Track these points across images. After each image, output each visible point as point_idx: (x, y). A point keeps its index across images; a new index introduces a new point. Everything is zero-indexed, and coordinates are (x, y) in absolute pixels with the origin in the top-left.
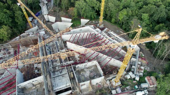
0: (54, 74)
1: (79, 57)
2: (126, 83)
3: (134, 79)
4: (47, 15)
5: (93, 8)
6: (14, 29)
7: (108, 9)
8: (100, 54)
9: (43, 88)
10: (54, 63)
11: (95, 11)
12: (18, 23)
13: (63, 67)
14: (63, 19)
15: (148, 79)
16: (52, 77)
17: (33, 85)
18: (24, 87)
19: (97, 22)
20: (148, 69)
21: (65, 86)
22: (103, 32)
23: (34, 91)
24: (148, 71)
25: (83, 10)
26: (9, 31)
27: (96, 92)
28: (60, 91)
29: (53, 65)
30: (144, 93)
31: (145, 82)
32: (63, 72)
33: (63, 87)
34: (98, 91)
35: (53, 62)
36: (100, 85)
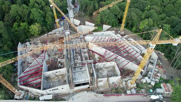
0: (75, 70)
1: (98, 58)
2: (141, 86)
3: (150, 84)
4: (73, 18)
5: (116, 15)
6: (44, 28)
7: (130, 18)
8: (119, 56)
9: (64, 79)
10: (76, 61)
11: (117, 19)
12: (47, 23)
13: (83, 64)
14: (87, 23)
15: (164, 86)
16: (73, 72)
17: (56, 76)
18: (48, 76)
19: (118, 29)
20: (165, 77)
21: (84, 80)
22: (124, 38)
23: (56, 80)
24: (164, 78)
25: (106, 17)
26: (40, 28)
27: (111, 90)
28: (79, 84)
29: (74, 62)
30: (158, 98)
31: (161, 88)
32: (83, 69)
33: (82, 81)
34: (114, 89)
35: (74, 60)
36: (116, 84)
